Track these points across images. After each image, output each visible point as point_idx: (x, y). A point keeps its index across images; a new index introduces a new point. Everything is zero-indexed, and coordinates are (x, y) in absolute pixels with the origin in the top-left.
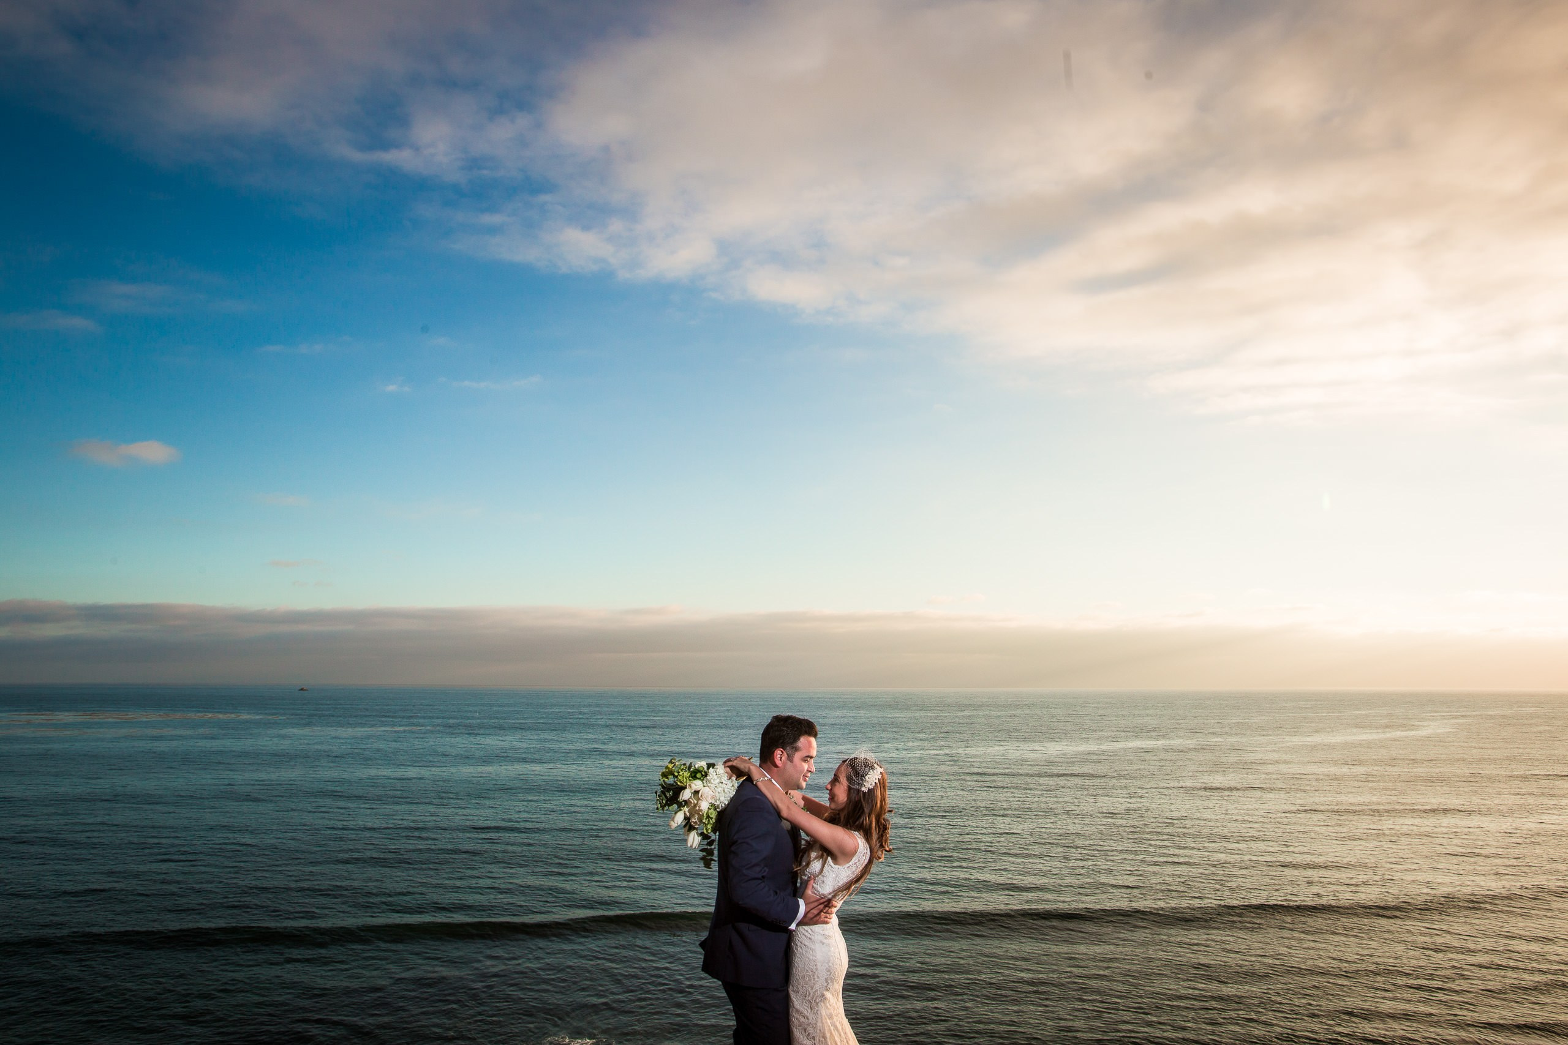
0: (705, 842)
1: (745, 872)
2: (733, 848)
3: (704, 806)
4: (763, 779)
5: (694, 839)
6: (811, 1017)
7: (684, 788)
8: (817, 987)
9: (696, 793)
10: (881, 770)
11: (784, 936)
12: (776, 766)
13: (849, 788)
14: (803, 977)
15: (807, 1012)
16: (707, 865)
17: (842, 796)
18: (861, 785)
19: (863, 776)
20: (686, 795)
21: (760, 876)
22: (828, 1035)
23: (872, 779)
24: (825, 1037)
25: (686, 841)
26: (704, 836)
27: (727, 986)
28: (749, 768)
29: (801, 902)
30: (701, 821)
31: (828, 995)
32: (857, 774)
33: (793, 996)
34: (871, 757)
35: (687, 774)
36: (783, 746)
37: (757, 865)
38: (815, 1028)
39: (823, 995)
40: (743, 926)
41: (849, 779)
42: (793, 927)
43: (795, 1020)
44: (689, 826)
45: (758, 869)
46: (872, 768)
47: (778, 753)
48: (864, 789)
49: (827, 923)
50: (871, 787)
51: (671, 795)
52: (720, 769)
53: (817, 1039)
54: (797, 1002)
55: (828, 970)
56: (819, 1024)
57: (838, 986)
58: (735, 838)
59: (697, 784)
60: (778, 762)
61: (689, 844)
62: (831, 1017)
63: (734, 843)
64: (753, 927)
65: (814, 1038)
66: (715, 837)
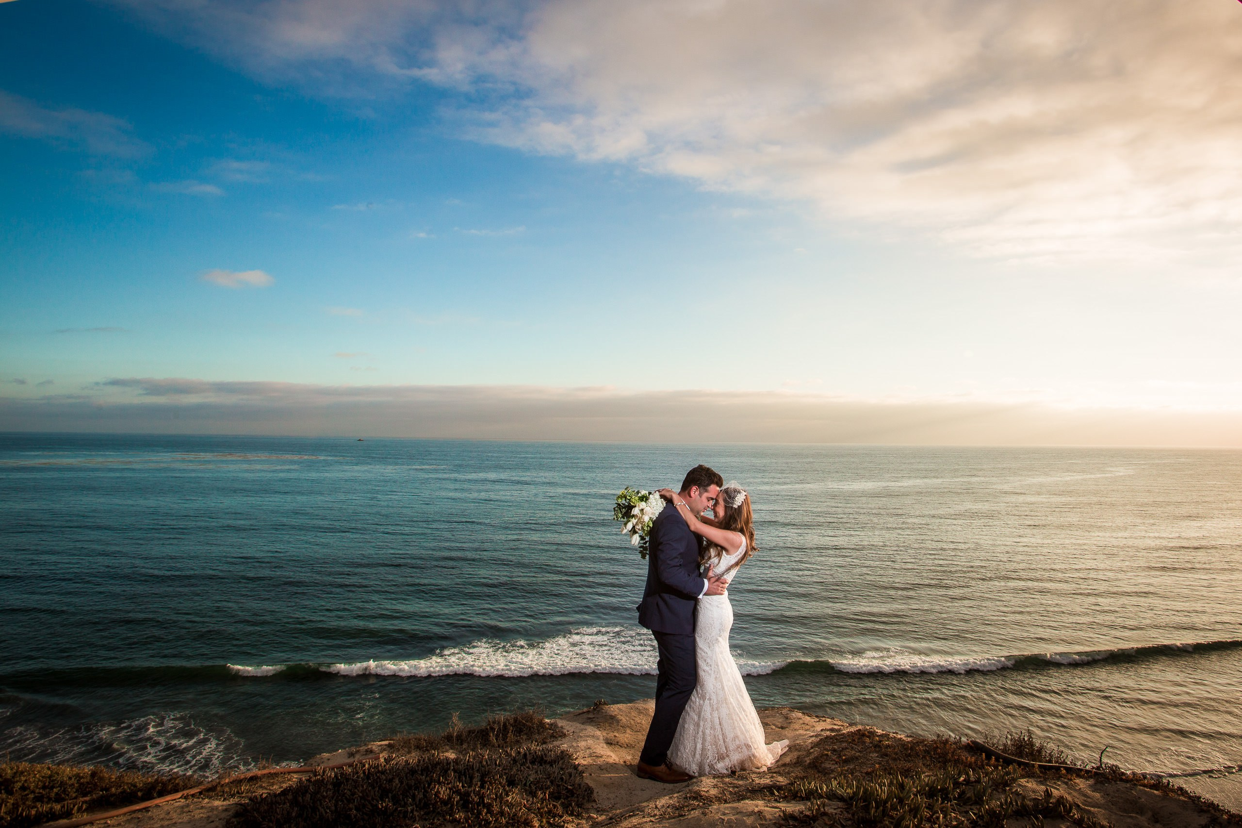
0: (642, 542)
1: (669, 562)
2: (660, 547)
3: (646, 519)
4: (680, 503)
5: (636, 540)
6: (709, 653)
7: (635, 506)
8: (713, 634)
9: (642, 510)
10: (745, 493)
11: (693, 602)
12: (690, 496)
13: (726, 507)
14: (705, 628)
15: (706, 649)
16: (643, 557)
17: (721, 512)
18: (733, 503)
19: (734, 498)
20: (636, 511)
21: (678, 564)
22: (720, 664)
23: (739, 500)
24: (717, 665)
25: (631, 541)
26: (642, 538)
27: (654, 633)
28: (672, 496)
29: (706, 581)
30: (642, 528)
31: (720, 639)
32: (730, 497)
33: (698, 639)
34: (739, 487)
35: (637, 498)
36: (699, 485)
37: (676, 558)
38: (711, 659)
39: (717, 639)
40: (666, 596)
41: (725, 500)
42: (700, 597)
43: (700, 654)
44: (634, 531)
45: (677, 560)
46: (739, 492)
47: (694, 488)
48: (735, 506)
49: (722, 594)
50: (739, 504)
51: (626, 511)
52: (657, 495)
53: (713, 666)
54: (701, 643)
55: (721, 624)
56: (714, 657)
57: (727, 634)
58: (661, 540)
59: (643, 505)
60: (692, 494)
61: (633, 543)
62: (721, 653)
63: (662, 543)
64: (672, 596)
65: (711, 666)
66: (647, 539)
